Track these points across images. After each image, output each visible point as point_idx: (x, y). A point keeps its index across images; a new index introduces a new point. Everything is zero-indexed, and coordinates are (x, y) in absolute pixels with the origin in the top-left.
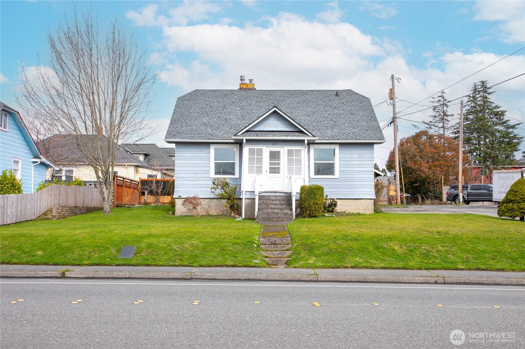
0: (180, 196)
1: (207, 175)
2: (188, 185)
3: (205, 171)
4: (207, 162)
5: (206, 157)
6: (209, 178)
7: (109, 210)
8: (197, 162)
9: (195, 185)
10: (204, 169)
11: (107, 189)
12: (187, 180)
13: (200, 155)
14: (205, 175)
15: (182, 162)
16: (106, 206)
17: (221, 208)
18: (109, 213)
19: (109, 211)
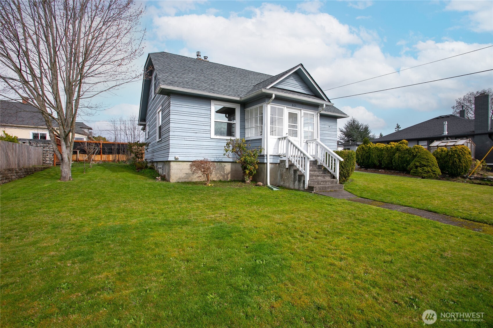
0: (178, 159)
1: (208, 135)
2: (185, 145)
3: (204, 131)
4: (207, 120)
5: (206, 115)
6: (210, 139)
7: (70, 175)
8: (195, 119)
9: (195, 146)
10: (203, 127)
11: (67, 147)
12: (185, 139)
13: (200, 111)
14: (205, 135)
15: (181, 117)
16: (66, 170)
17: (222, 173)
18: (70, 179)
19: (70, 177)
